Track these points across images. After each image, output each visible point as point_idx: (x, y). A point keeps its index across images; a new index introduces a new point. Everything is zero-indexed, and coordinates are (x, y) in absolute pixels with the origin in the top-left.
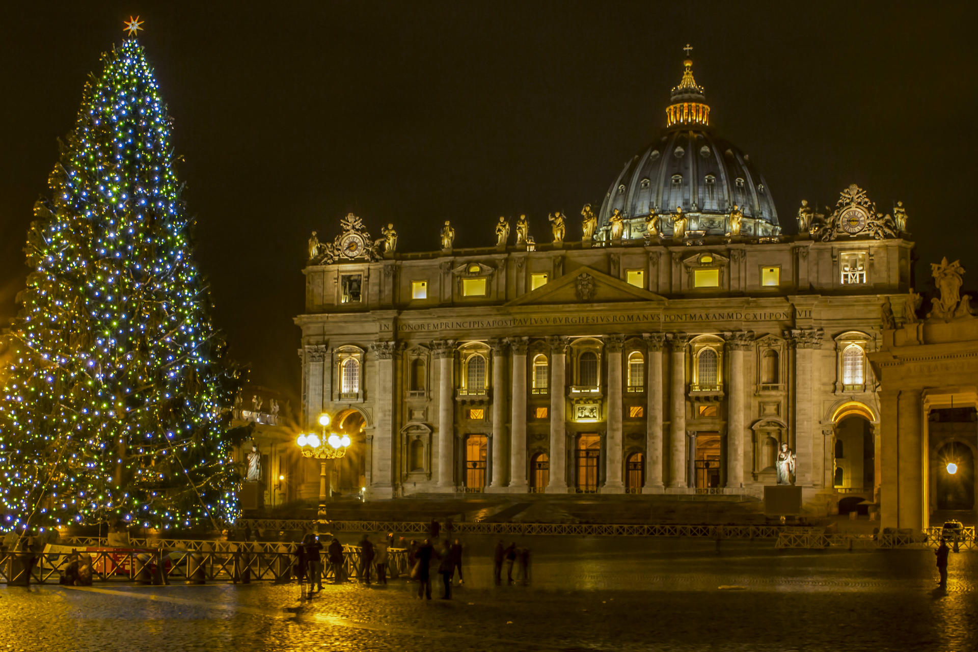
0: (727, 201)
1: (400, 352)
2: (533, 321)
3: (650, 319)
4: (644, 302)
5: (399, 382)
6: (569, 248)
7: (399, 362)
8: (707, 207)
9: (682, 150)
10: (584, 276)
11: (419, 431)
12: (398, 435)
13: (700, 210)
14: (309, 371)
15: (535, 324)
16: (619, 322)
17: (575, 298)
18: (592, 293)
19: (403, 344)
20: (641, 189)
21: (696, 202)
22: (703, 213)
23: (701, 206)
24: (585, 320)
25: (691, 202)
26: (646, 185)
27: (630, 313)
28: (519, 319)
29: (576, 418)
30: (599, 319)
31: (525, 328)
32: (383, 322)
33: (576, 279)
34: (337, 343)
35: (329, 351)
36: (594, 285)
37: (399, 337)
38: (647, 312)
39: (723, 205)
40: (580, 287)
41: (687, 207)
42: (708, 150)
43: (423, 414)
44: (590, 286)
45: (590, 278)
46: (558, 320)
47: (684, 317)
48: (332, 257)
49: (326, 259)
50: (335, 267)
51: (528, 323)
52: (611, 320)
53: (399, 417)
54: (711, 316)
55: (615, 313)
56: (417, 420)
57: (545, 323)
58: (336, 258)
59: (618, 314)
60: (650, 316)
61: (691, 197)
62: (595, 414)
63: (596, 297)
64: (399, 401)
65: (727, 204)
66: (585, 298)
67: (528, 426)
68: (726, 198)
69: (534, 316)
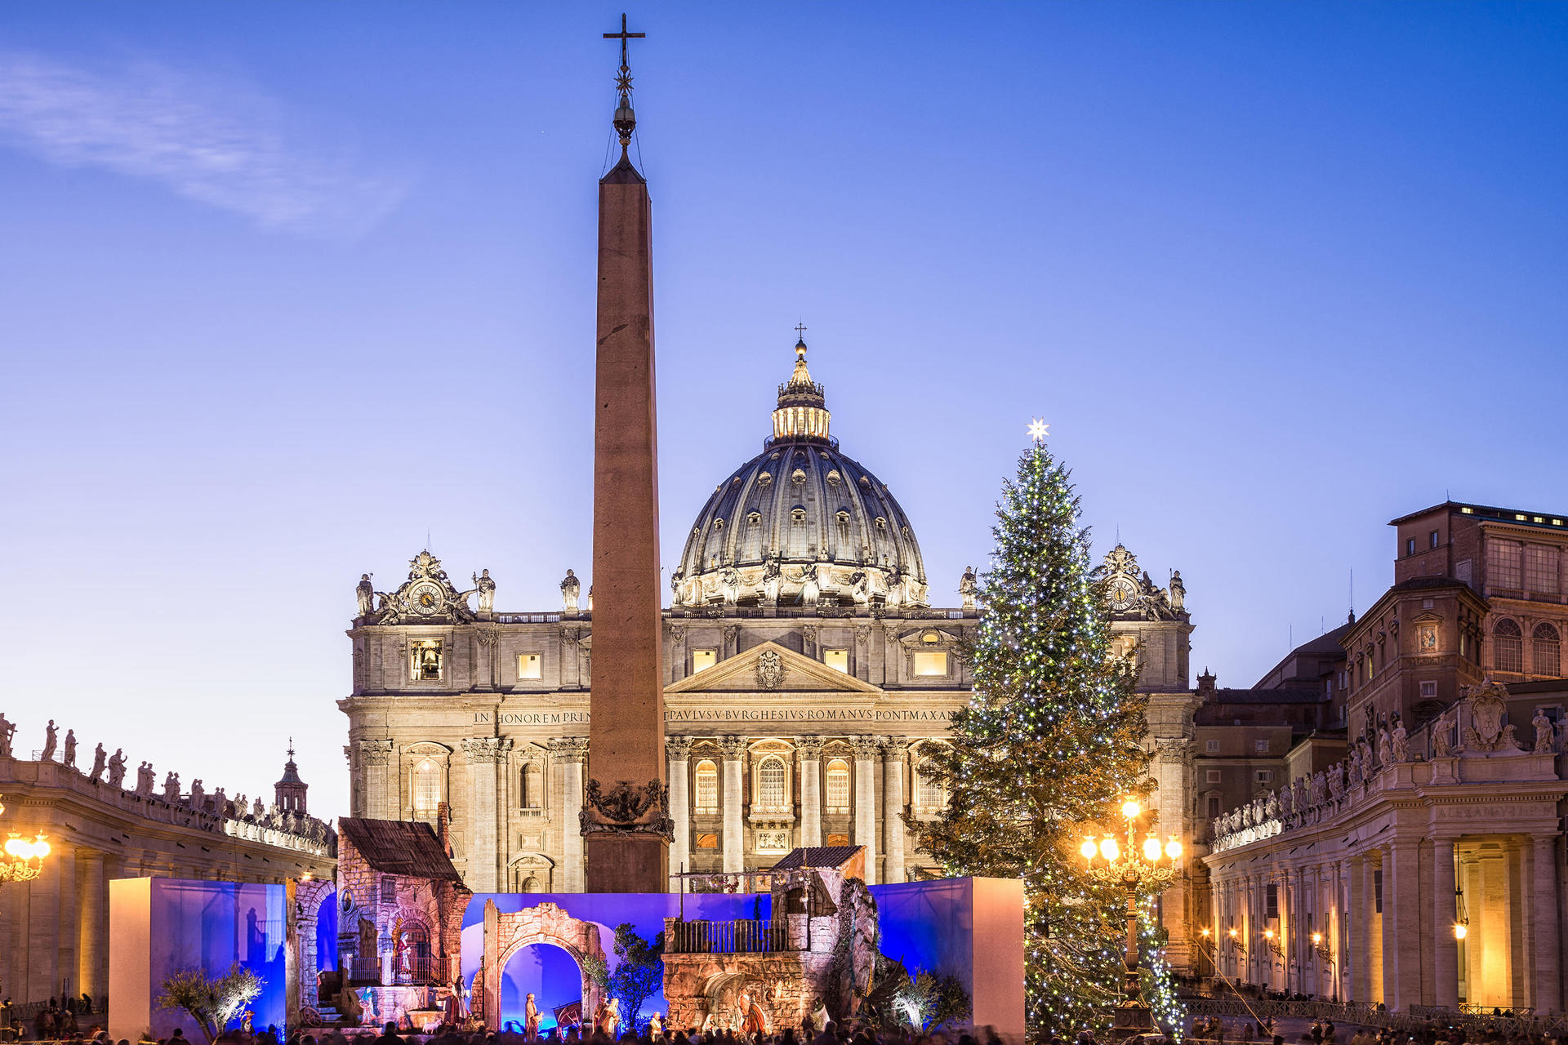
0: (866, 548)
1: (504, 753)
2: (697, 715)
3: (858, 717)
4: (852, 694)
5: (503, 795)
6: (745, 616)
7: (503, 767)
8: (840, 556)
9: (802, 474)
10: (769, 654)
11: (534, 865)
12: (504, 871)
13: (831, 560)
14: (365, 778)
15: (700, 719)
16: (817, 719)
17: (755, 686)
18: (780, 680)
19: (508, 742)
20: (748, 525)
21: (827, 548)
22: (836, 564)
23: (832, 553)
24: (770, 716)
25: (820, 548)
26: (755, 520)
27: (831, 707)
28: (677, 711)
29: (758, 847)
30: (790, 715)
31: (686, 724)
32: (480, 711)
33: (758, 659)
34: (408, 738)
35: (395, 751)
36: (782, 668)
37: (501, 733)
38: (853, 708)
39: (861, 554)
40: (762, 670)
41: (815, 554)
42: (837, 476)
43: (539, 841)
44: (777, 669)
45: (777, 657)
46: (732, 714)
47: (902, 715)
48: (396, 614)
49: (387, 617)
50: (402, 629)
51: (691, 718)
52: (806, 717)
53: (503, 845)
54: (938, 714)
55: (811, 707)
56: (530, 849)
57: (715, 718)
58: (403, 617)
59: (815, 708)
60: (857, 712)
61: (820, 540)
62: (783, 844)
63: (784, 686)
64: (503, 824)
65: (866, 553)
66: (770, 685)
67: (690, 858)
68: (865, 544)
69: (697, 708)
